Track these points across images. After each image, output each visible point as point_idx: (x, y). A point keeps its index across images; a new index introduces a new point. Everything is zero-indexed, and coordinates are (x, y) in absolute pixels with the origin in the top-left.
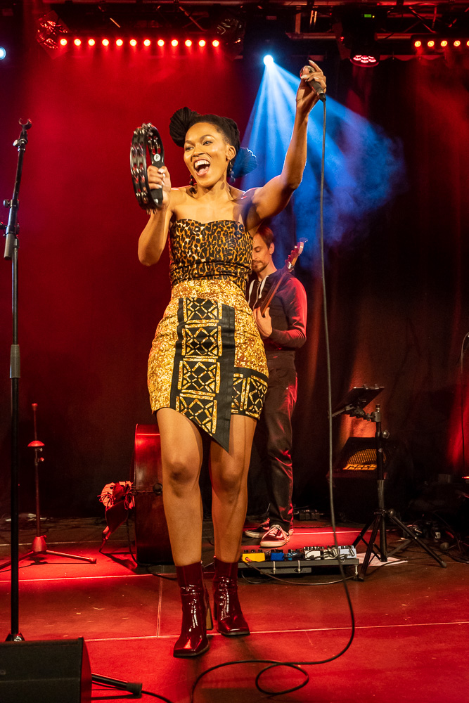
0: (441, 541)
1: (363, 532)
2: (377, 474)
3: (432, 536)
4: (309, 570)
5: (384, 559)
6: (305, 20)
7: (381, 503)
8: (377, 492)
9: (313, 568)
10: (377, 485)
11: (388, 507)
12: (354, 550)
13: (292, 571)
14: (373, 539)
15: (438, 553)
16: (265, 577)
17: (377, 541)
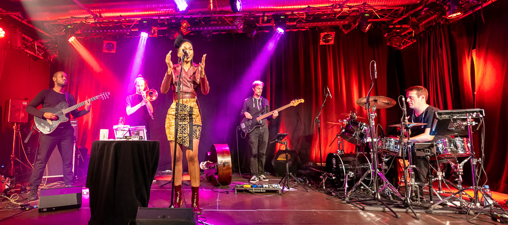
0: (309, 184)
1: (282, 180)
2: (286, 162)
3: (306, 182)
4: (265, 191)
5: (289, 188)
6: (263, 20)
7: (288, 171)
8: (286, 167)
9: (266, 190)
10: (286, 165)
11: (290, 172)
12: (279, 185)
13: (260, 191)
14: (285, 182)
15: (307, 188)
16: (251, 192)
17: (286, 183)
